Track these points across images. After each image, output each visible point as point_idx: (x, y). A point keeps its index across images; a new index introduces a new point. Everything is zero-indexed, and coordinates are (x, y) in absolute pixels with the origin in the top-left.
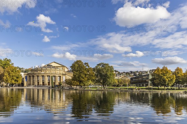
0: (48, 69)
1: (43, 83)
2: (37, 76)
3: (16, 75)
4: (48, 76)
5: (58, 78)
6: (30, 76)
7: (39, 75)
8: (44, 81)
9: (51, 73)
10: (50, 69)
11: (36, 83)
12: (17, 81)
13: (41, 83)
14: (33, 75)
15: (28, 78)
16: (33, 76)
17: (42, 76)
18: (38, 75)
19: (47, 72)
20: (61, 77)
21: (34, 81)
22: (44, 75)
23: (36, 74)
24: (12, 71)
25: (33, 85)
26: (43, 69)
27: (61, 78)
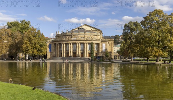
0: (81, 33)
1: (75, 53)
2: (66, 44)
3: (40, 42)
4: (81, 43)
5: (95, 45)
6: (55, 44)
7: (69, 42)
8: (76, 50)
9: (85, 39)
10: (83, 33)
11: (64, 55)
12: (41, 51)
13: (71, 54)
14: (60, 42)
15: (53, 46)
16: (60, 44)
17: (73, 43)
18: (67, 42)
19: (80, 37)
20: (100, 44)
21: (61, 51)
22: (76, 42)
23: (64, 41)
24: (34, 36)
25: (59, 56)
26: (74, 33)
27: (100, 46)
